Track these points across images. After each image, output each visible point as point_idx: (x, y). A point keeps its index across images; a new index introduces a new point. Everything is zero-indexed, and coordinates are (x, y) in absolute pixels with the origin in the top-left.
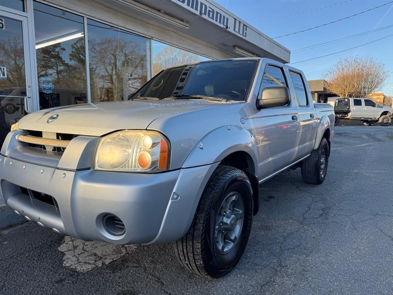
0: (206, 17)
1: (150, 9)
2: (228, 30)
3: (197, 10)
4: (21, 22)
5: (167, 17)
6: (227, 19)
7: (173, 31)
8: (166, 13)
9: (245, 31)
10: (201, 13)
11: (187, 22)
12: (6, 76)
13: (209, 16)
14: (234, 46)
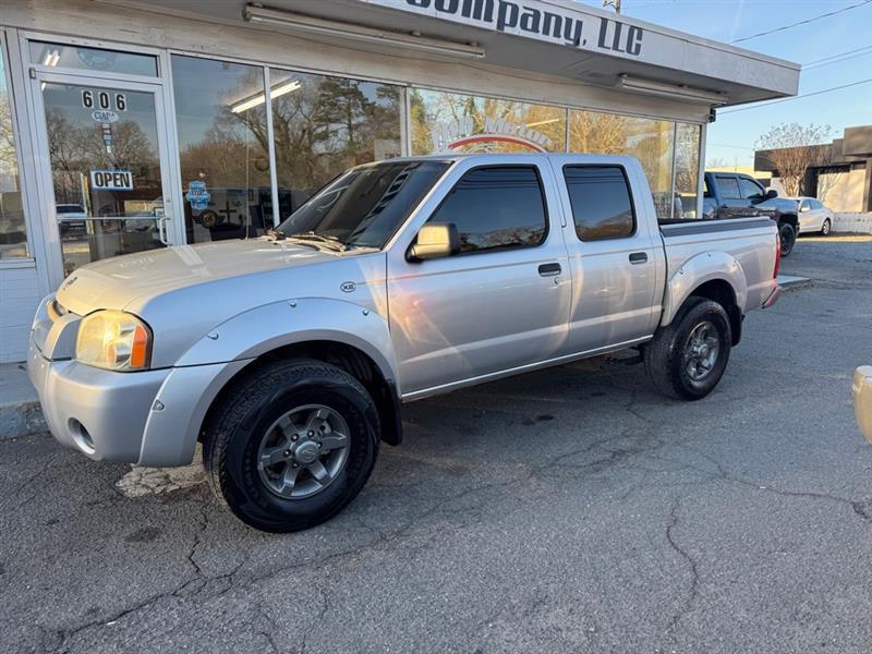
0: (517, 31)
1: (387, 34)
2: (581, 46)
3: (491, 20)
4: (153, 93)
5: (429, 42)
6: (579, 24)
7: (460, 63)
8: (424, 35)
9: (635, 41)
10: (501, 24)
11: (478, 45)
12: (131, 187)
13: (524, 26)
14: (620, 75)
